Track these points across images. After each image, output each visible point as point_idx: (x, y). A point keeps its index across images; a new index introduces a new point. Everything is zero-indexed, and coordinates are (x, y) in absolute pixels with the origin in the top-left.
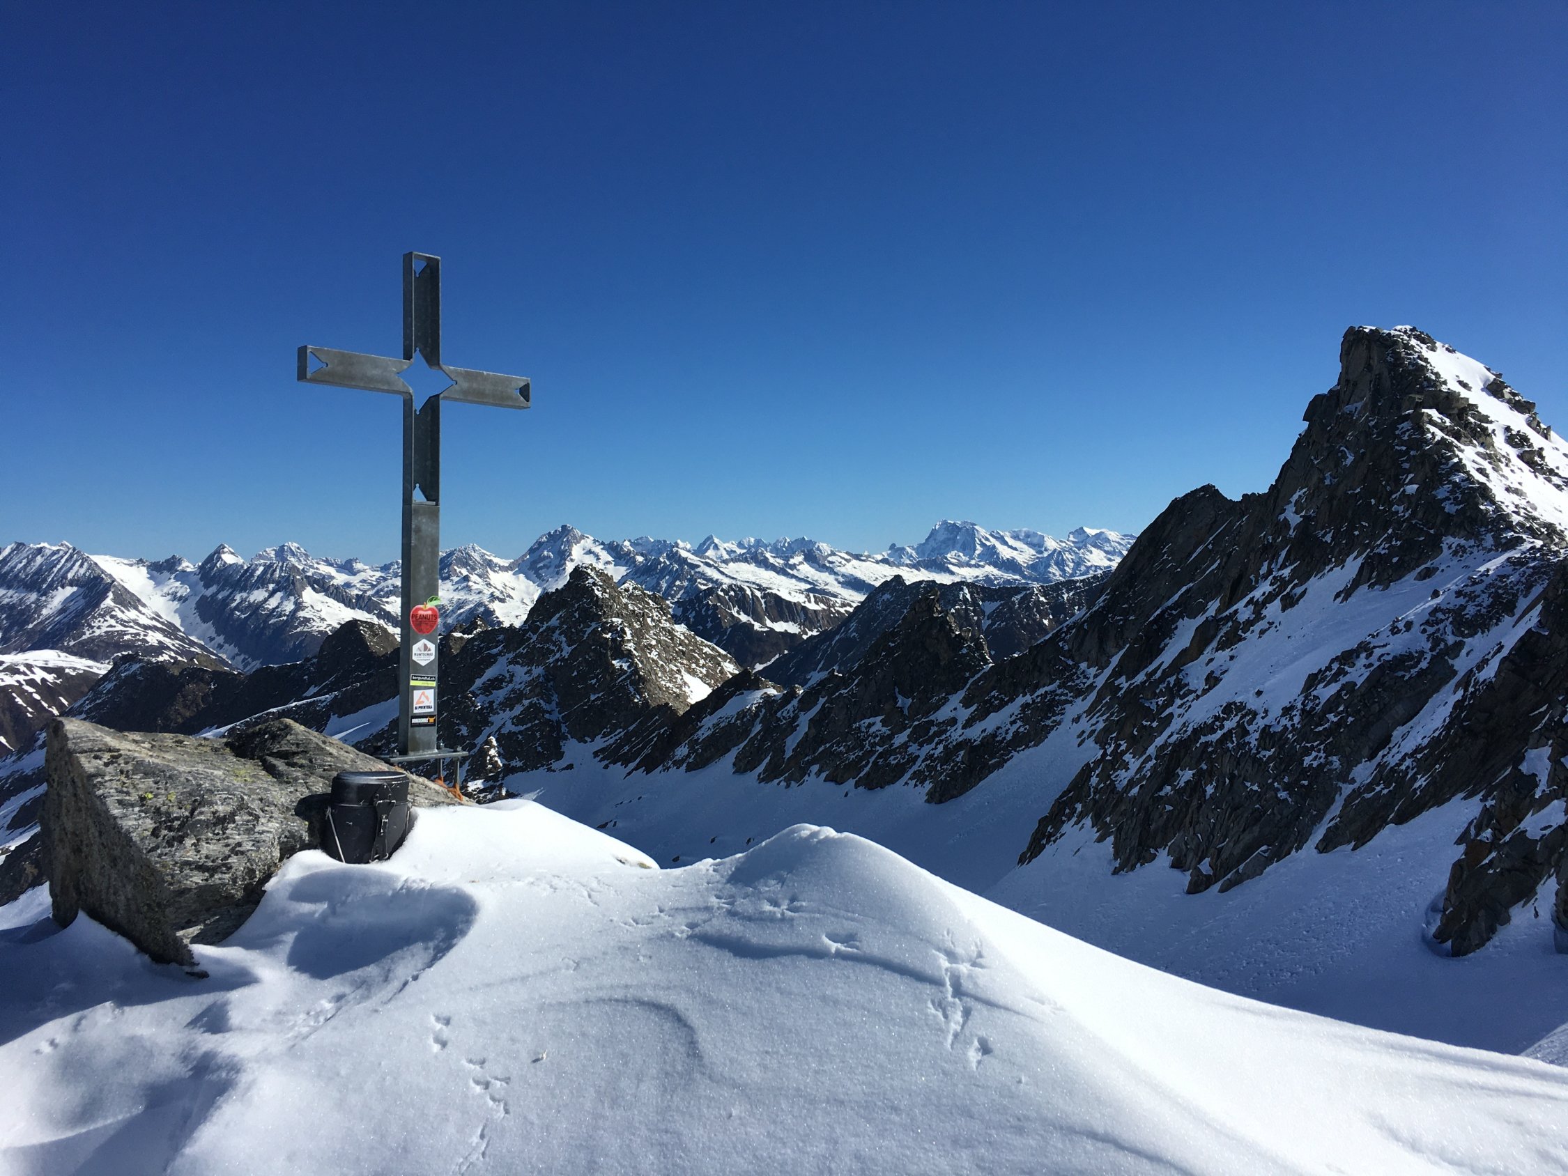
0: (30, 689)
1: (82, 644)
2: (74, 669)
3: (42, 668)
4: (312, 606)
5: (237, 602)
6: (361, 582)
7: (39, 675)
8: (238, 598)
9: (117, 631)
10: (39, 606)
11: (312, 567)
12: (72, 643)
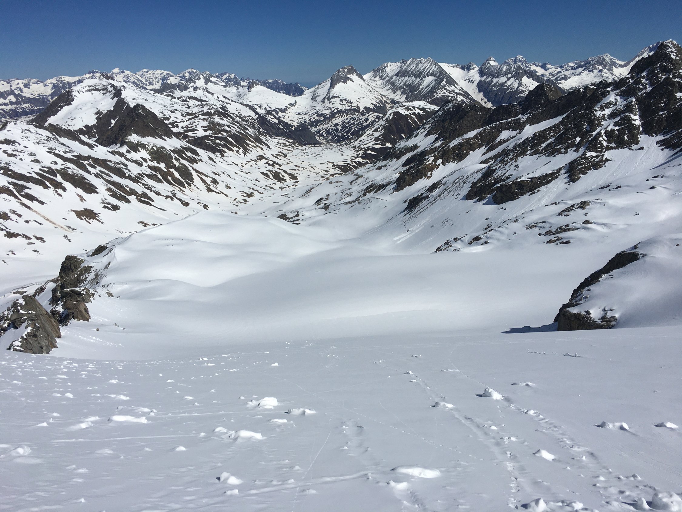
0: (414, 117)
1: (434, 100)
2: (429, 109)
3: (418, 108)
4: (526, 85)
5: (494, 83)
6: (549, 74)
7: (417, 111)
8: (495, 80)
9: (446, 95)
10: (419, 84)
11: (528, 67)
12: (430, 100)
